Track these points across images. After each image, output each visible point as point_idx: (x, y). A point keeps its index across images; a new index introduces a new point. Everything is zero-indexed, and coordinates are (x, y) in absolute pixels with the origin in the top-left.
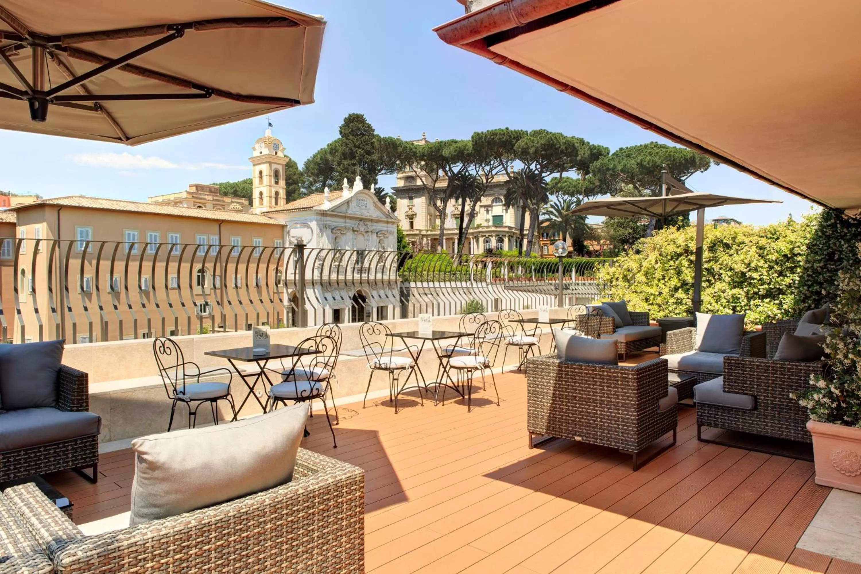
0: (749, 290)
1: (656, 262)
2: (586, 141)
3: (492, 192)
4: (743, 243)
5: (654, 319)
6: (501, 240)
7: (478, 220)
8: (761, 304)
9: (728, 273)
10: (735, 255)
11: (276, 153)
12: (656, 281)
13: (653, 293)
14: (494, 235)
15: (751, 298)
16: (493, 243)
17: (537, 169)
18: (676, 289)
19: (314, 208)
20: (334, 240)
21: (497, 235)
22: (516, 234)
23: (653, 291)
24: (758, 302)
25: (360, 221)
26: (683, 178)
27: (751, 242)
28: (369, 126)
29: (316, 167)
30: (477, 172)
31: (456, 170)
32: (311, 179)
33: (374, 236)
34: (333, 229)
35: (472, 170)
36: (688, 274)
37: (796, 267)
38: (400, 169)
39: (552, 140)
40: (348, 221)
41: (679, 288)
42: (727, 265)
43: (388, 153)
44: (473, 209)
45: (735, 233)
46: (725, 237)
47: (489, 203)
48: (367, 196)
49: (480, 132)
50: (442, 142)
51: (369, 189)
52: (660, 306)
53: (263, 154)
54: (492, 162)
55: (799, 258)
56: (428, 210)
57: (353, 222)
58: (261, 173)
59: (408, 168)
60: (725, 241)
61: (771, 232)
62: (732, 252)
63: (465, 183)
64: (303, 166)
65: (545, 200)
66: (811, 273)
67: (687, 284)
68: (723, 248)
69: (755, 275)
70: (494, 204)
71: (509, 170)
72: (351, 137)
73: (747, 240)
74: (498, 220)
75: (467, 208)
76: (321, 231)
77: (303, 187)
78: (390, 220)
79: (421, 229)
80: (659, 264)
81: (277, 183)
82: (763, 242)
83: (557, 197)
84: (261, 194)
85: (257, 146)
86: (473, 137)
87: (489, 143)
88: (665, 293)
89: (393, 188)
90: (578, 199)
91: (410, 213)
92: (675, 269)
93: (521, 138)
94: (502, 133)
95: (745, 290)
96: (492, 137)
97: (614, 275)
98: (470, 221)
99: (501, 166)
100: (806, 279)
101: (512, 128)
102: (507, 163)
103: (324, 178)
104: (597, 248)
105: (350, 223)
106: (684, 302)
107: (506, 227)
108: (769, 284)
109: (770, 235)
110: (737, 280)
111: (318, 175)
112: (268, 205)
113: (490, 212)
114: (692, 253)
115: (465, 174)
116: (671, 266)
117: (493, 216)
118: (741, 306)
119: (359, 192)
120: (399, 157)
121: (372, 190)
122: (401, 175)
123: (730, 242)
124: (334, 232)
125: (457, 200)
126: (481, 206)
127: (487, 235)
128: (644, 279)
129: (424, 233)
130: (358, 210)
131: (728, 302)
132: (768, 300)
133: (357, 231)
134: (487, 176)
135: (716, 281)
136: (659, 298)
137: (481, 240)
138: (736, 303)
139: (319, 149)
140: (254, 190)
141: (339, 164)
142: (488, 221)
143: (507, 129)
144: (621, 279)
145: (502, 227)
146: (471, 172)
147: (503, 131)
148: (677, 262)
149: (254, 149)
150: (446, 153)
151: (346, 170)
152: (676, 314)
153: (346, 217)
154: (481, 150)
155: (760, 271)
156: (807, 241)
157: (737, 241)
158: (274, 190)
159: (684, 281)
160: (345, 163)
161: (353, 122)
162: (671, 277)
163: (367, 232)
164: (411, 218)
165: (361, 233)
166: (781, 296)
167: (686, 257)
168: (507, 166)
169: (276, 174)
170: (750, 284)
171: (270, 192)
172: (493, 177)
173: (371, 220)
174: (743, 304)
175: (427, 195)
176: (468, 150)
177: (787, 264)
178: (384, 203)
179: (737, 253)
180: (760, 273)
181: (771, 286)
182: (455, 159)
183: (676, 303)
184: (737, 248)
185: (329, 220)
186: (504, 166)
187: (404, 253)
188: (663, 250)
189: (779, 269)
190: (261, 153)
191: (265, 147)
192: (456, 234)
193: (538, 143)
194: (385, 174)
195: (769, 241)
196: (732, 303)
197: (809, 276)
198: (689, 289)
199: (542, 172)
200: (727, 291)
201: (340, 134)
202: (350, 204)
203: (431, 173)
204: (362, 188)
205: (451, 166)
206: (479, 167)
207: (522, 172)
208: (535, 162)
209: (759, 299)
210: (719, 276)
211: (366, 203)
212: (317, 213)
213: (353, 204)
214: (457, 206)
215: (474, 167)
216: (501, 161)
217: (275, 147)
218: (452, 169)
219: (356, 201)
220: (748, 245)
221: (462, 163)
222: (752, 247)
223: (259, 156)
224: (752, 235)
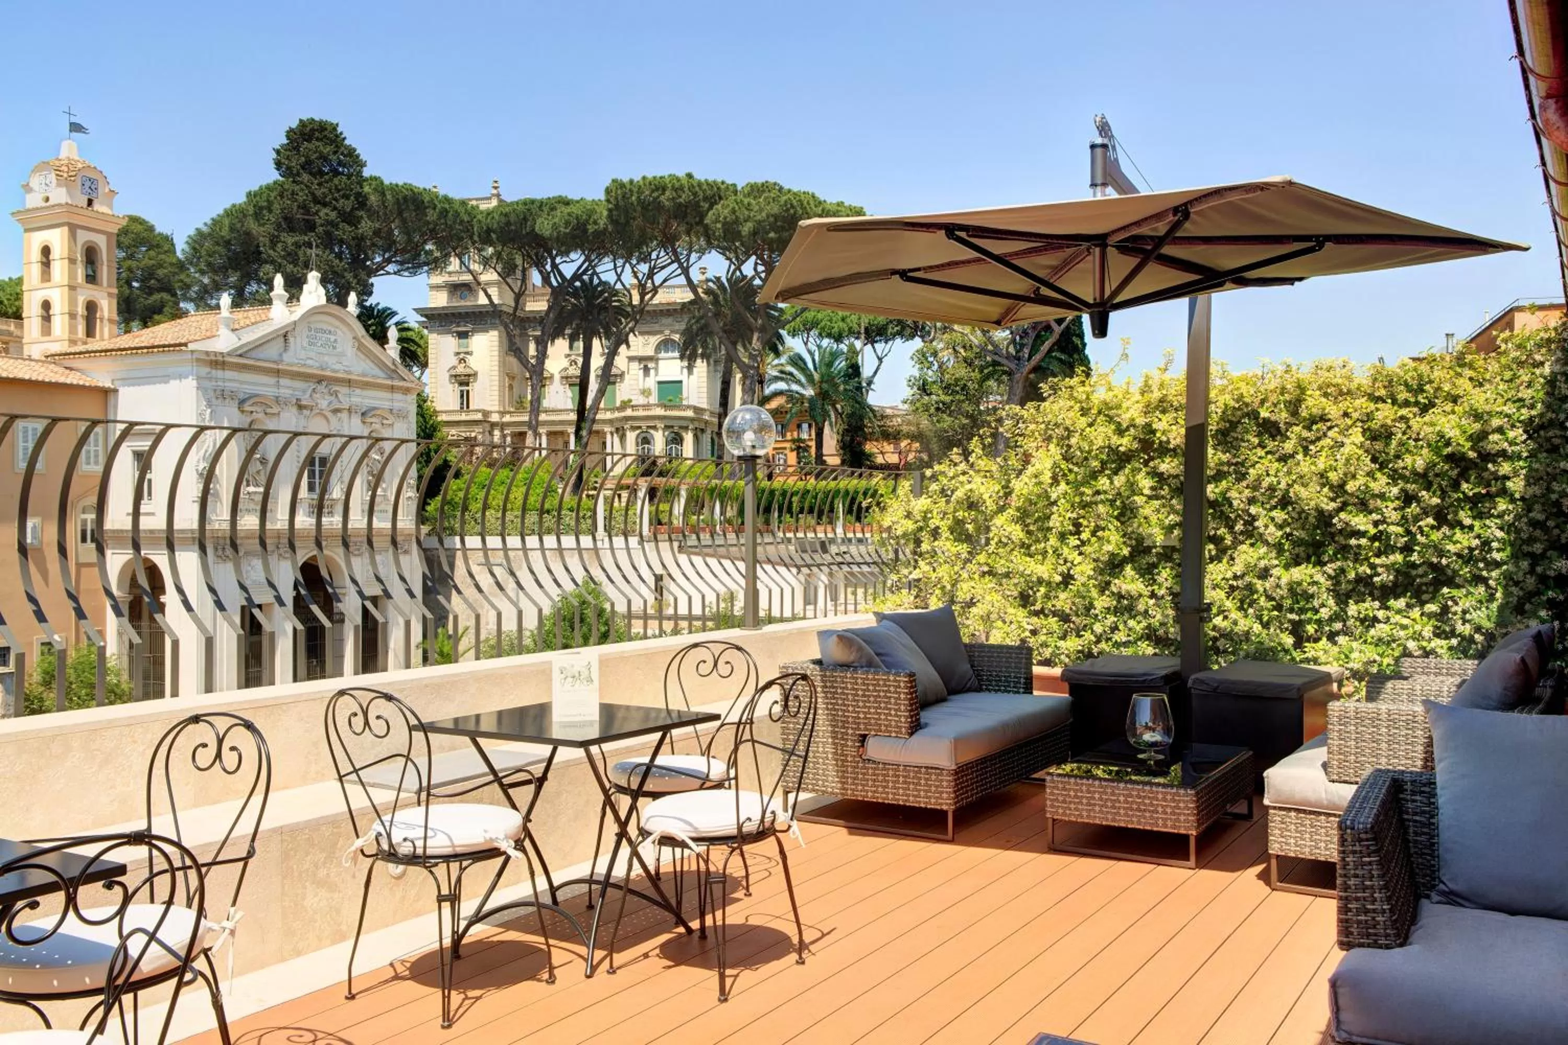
0: (1343, 571)
1: (1055, 481)
3: (656, 327)
4: (1323, 418)
5: (1047, 663)
6: (677, 439)
7: (624, 391)
8: (1381, 614)
9: (1274, 513)
10: (1300, 457)
11: (90, 203)
12: (1053, 541)
13: (1046, 576)
14: (661, 425)
15: (1348, 596)
16: (659, 444)
17: (757, 274)
18: (1114, 566)
19: (191, 347)
21: (667, 427)
22: (712, 423)
23: (1042, 570)
24: (1370, 607)
25: (319, 382)
27: (1346, 415)
28: (351, 153)
29: (222, 250)
30: (619, 277)
31: (568, 270)
32: (206, 280)
34: (242, 402)
35: (606, 271)
36: (1154, 519)
37: (1490, 496)
38: (436, 264)
39: (792, 206)
40: (284, 381)
41: (1125, 561)
42: (1272, 489)
43: (404, 221)
44: (609, 364)
45: (1299, 387)
46: (1263, 402)
47: (650, 352)
48: (337, 323)
49: (626, 180)
50: (533, 202)
51: (343, 303)
52: (1065, 618)
53: (51, 202)
54: (654, 256)
55: (1505, 468)
56: (503, 364)
57: (299, 384)
58: (46, 251)
59: (454, 264)
60: (1264, 414)
61: (1406, 384)
62: (1289, 447)
63: (589, 303)
64: (187, 247)
65: (773, 346)
66: (1541, 517)
67: (1148, 550)
68: (1259, 435)
69: (1361, 522)
70: (663, 355)
71: (695, 275)
72: (305, 177)
73: (1334, 411)
74: (669, 390)
75: (597, 361)
76: (209, 405)
78: (397, 383)
79: (488, 408)
80: (1063, 486)
81: (91, 278)
82: (1385, 414)
83: (806, 344)
84: (46, 305)
85: (36, 182)
86: (608, 191)
87: (645, 206)
88: (1081, 579)
89: (417, 310)
90: (851, 348)
91: (461, 369)
92: (1112, 502)
93: (720, 198)
94: (677, 185)
95: (1330, 569)
96: (655, 194)
97: (925, 519)
98: (601, 392)
99: (675, 265)
100: (1524, 536)
101: (700, 175)
102: (689, 258)
103: (241, 279)
104: (893, 459)
105: (288, 388)
106: (1141, 607)
107: (689, 407)
108: (1407, 549)
109: (1403, 395)
110: (1305, 536)
111: (223, 270)
112: (66, 336)
113: (652, 372)
114: (1164, 450)
115: (591, 280)
116: (1098, 493)
117: (660, 383)
118: (1319, 622)
119: (315, 312)
120: (433, 234)
121: (353, 309)
122: (438, 279)
123: (1283, 416)
124: (247, 408)
125: (573, 339)
126: (631, 359)
127: (644, 425)
128: (1017, 533)
129: (495, 418)
130: (312, 354)
131: (1279, 607)
132: (1401, 603)
133: (310, 408)
134: (642, 287)
135: (1236, 543)
136: (1063, 596)
137: (631, 436)
138: (1302, 611)
139: (228, 206)
140: (26, 296)
141: (274, 241)
142: (646, 392)
143: (690, 176)
144: (945, 533)
145: (679, 407)
146: (604, 277)
147: (678, 180)
148: (1120, 480)
149: (27, 188)
150: (544, 226)
151: (292, 257)
152: (1117, 645)
153: (278, 373)
154: (627, 223)
155: (1377, 510)
156: (1525, 413)
157: (1304, 414)
158: (81, 300)
159: (1140, 540)
160: (290, 239)
161: (309, 140)
162: (1098, 528)
163: (336, 411)
164: (464, 381)
166: (1445, 590)
167: (1146, 464)
168: (690, 266)
169: (91, 256)
170: (1344, 550)
171: (72, 302)
172: (655, 290)
173: (349, 383)
174: (1324, 613)
175: (502, 328)
176: (595, 223)
177: (1465, 486)
178: (381, 338)
179: (1306, 450)
180: (1375, 517)
181: (1415, 557)
182: (567, 244)
183: (1116, 611)
184: (1305, 434)
185: (232, 379)
186: (681, 265)
187: (436, 461)
188: (1073, 441)
189: (1436, 501)
190: (47, 199)
191: (59, 185)
192: (568, 423)
193: (761, 210)
194: (396, 273)
195: (1403, 412)
196: (1291, 610)
197: (1534, 524)
198: (1155, 566)
200: (1275, 572)
201: (278, 169)
202: (291, 340)
203: (508, 275)
204: (323, 301)
205: (558, 260)
206: (623, 266)
207: (724, 280)
208: (754, 258)
209: (1373, 600)
210: (1246, 523)
211: (333, 338)
212: (198, 360)
213: (298, 339)
214: (573, 358)
215: (611, 265)
216: (675, 252)
217: (87, 187)
218: (561, 267)
219: (306, 332)
220: (1337, 425)
221: (583, 253)
222: (1350, 431)
223: (42, 208)
224: (1349, 392)
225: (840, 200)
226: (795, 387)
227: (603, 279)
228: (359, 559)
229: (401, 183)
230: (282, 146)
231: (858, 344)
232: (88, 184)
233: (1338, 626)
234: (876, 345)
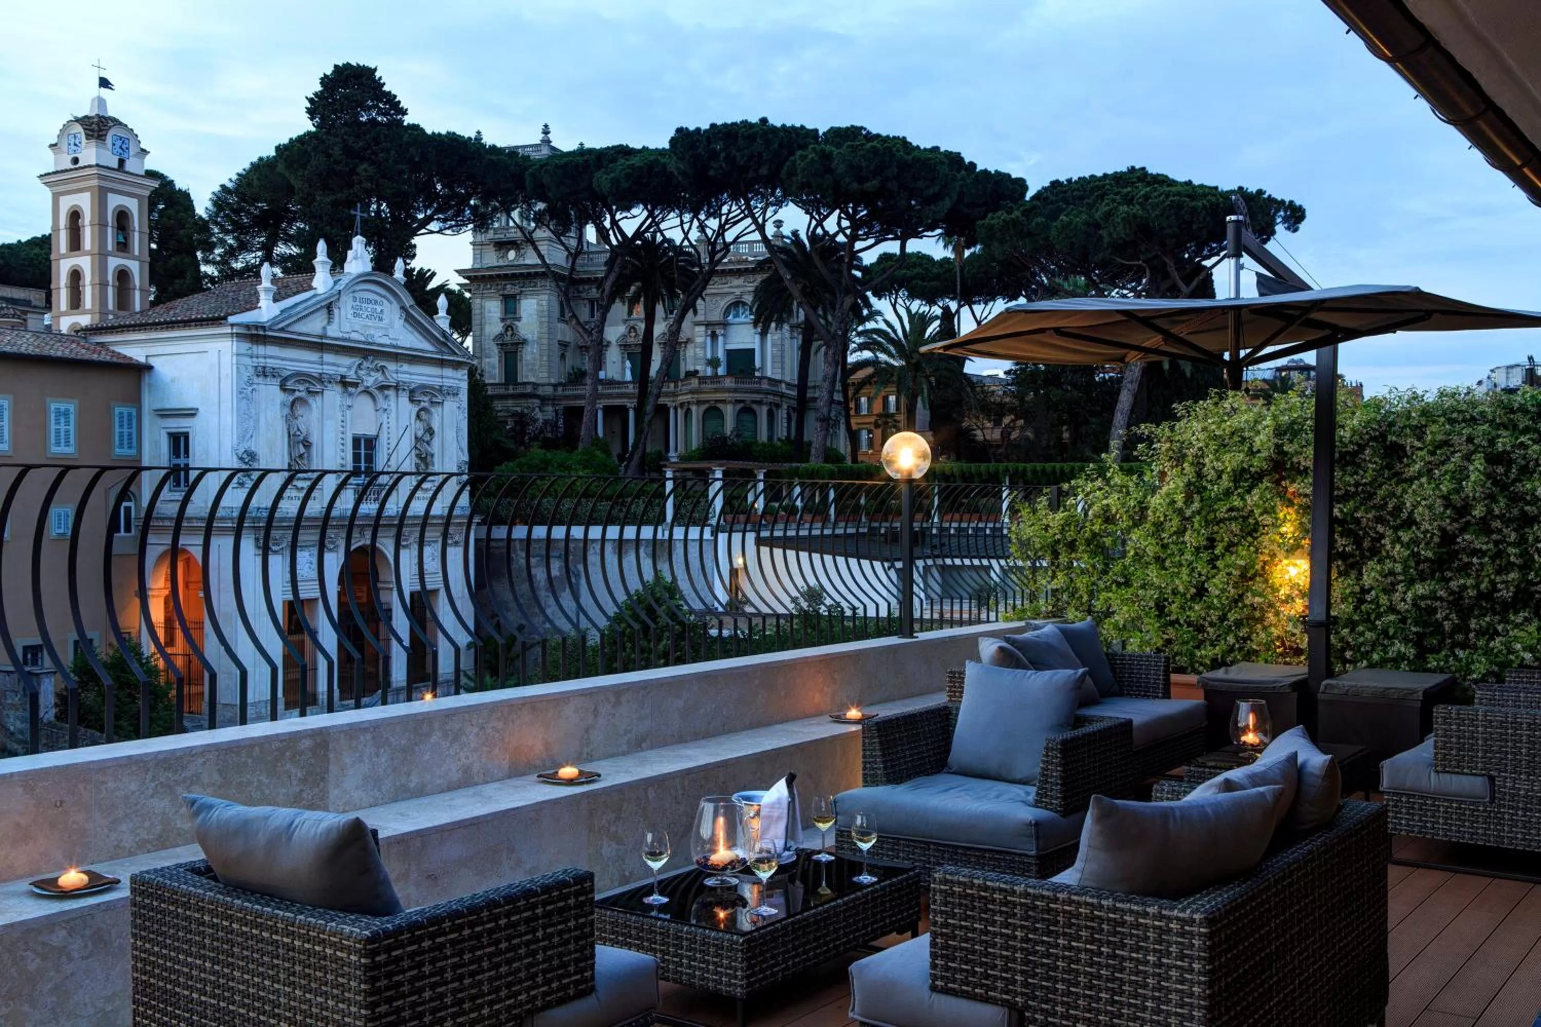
0: (1463, 587)
2: (967, 160)
3: (726, 288)
4: (1447, 444)
5: (1183, 670)
7: (689, 361)
8: (1500, 628)
10: (1424, 480)
11: (122, 162)
13: (1181, 589)
14: (731, 399)
15: (1470, 610)
16: (729, 420)
17: (842, 230)
19: (232, 320)
20: (287, 411)
21: (738, 401)
22: (789, 397)
24: (1490, 620)
25: (365, 356)
26: (1207, 263)
28: (391, 100)
30: (686, 234)
31: (629, 227)
32: (230, 241)
33: (404, 399)
34: (284, 380)
35: (672, 228)
38: (481, 220)
40: (329, 357)
43: (447, 174)
44: (674, 332)
47: (719, 316)
48: (382, 291)
49: (692, 127)
51: (390, 271)
53: (81, 164)
54: (725, 209)
56: (555, 330)
57: (346, 361)
58: (75, 216)
59: (501, 219)
60: (1391, 438)
63: (653, 262)
64: (209, 205)
70: (733, 319)
71: (770, 230)
74: (742, 359)
75: (660, 328)
76: (247, 384)
77: (207, 262)
78: (448, 357)
79: (539, 380)
81: (123, 246)
83: (894, 306)
84: (76, 275)
85: (63, 142)
86: (673, 140)
89: (460, 272)
90: (946, 309)
91: (508, 337)
93: (799, 145)
94: (750, 132)
98: (666, 363)
99: (749, 221)
101: (776, 120)
102: (764, 213)
103: (268, 239)
105: (344, 365)
107: (762, 379)
109: (1523, 422)
110: (1430, 554)
111: (250, 230)
112: (96, 310)
113: (720, 339)
114: (1295, 471)
115: (654, 237)
116: (1231, 510)
117: (729, 351)
118: (1442, 634)
119: (361, 280)
120: (478, 188)
121: (399, 274)
122: (483, 237)
123: (1409, 440)
124: (290, 386)
126: (696, 324)
127: (712, 398)
128: (1152, 546)
129: (546, 391)
130: (358, 327)
131: (1404, 621)
132: (1519, 617)
133: (355, 385)
134: (711, 245)
135: (1364, 559)
137: (698, 412)
139: (255, 159)
140: (54, 266)
142: (713, 362)
143: (764, 121)
145: (751, 378)
146: (668, 234)
147: (751, 125)
149: (54, 149)
150: (602, 180)
153: (322, 348)
161: (345, 87)
163: (383, 388)
164: (511, 351)
165: (367, 392)
168: (765, 221)
169: (122, 221)
171: (103, 270)
172: (726, 248)
173: (396, 357)
175: (554, 291)
176: (661, 175)
178: (432, 311)
180: (1495, 537)
182: (628, 198)
184: (1430, 458)
185: (274, 356)
186: (755, 221)
190: (76, 161)
191: (88, 145)
192: (628, 396)
194: (440, 232)
196: (1416, 623)
199: (853, 238)
200: (1399, 587)
201: (312, 119)
202: (336, 311)
203: (563, 234)
204: (369, 267)
205: (618, 216)
206: (691, 222)
207: (803, 236)
208: (837, 211)
209: (1494, 615)
210: (1374, 540)
211: (379, 309)
212: (238, 335)
213: (343, 312)
214: (632, 323)
215: (677, 221)
216: (748, 206)
217: (117, 146)
218: (620, 223)
219: (350, 303)
220: (1460, 451)
221: (646, 208)
222: (1473, 457)
223: (71, 170)
224: (1473, 418)
225: (935, 145)
226: (883, 357)
227: (668, 236)
228: (407, 551)
229: (444, 132)
230: (316, 94)
231: (953, 306)
232: (119, 143)
233: (1459, 637)
234: (975, 307)
